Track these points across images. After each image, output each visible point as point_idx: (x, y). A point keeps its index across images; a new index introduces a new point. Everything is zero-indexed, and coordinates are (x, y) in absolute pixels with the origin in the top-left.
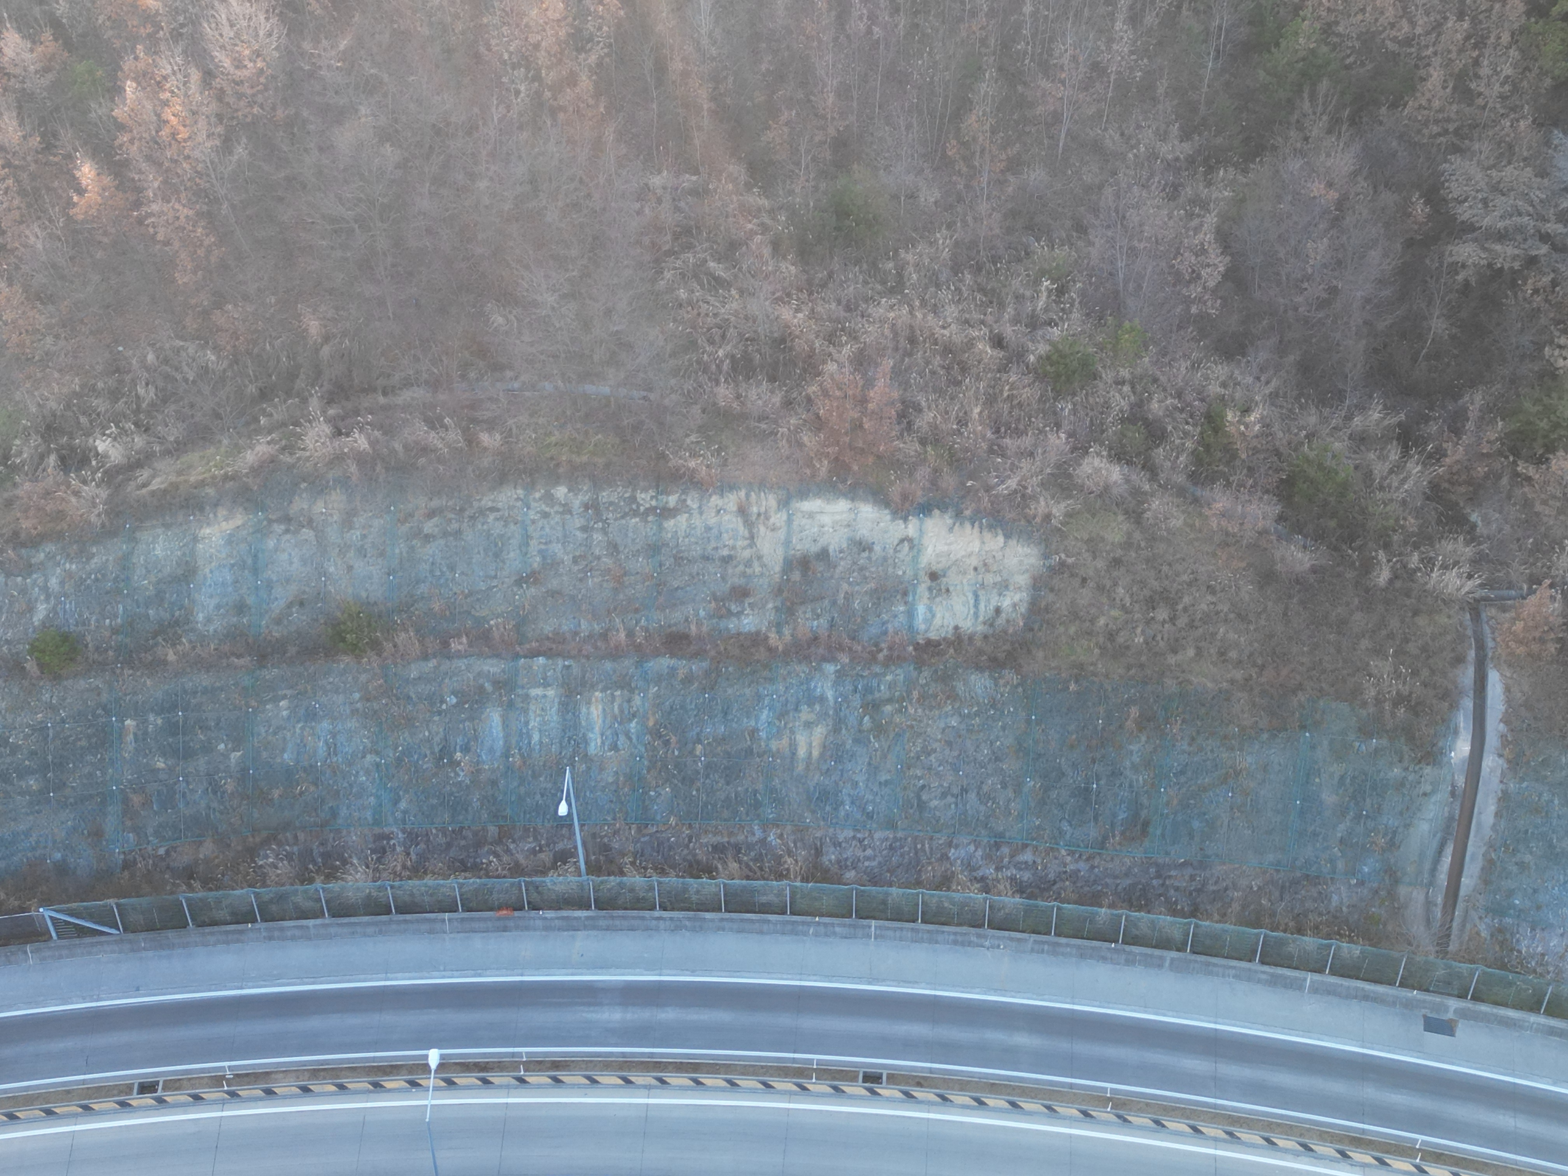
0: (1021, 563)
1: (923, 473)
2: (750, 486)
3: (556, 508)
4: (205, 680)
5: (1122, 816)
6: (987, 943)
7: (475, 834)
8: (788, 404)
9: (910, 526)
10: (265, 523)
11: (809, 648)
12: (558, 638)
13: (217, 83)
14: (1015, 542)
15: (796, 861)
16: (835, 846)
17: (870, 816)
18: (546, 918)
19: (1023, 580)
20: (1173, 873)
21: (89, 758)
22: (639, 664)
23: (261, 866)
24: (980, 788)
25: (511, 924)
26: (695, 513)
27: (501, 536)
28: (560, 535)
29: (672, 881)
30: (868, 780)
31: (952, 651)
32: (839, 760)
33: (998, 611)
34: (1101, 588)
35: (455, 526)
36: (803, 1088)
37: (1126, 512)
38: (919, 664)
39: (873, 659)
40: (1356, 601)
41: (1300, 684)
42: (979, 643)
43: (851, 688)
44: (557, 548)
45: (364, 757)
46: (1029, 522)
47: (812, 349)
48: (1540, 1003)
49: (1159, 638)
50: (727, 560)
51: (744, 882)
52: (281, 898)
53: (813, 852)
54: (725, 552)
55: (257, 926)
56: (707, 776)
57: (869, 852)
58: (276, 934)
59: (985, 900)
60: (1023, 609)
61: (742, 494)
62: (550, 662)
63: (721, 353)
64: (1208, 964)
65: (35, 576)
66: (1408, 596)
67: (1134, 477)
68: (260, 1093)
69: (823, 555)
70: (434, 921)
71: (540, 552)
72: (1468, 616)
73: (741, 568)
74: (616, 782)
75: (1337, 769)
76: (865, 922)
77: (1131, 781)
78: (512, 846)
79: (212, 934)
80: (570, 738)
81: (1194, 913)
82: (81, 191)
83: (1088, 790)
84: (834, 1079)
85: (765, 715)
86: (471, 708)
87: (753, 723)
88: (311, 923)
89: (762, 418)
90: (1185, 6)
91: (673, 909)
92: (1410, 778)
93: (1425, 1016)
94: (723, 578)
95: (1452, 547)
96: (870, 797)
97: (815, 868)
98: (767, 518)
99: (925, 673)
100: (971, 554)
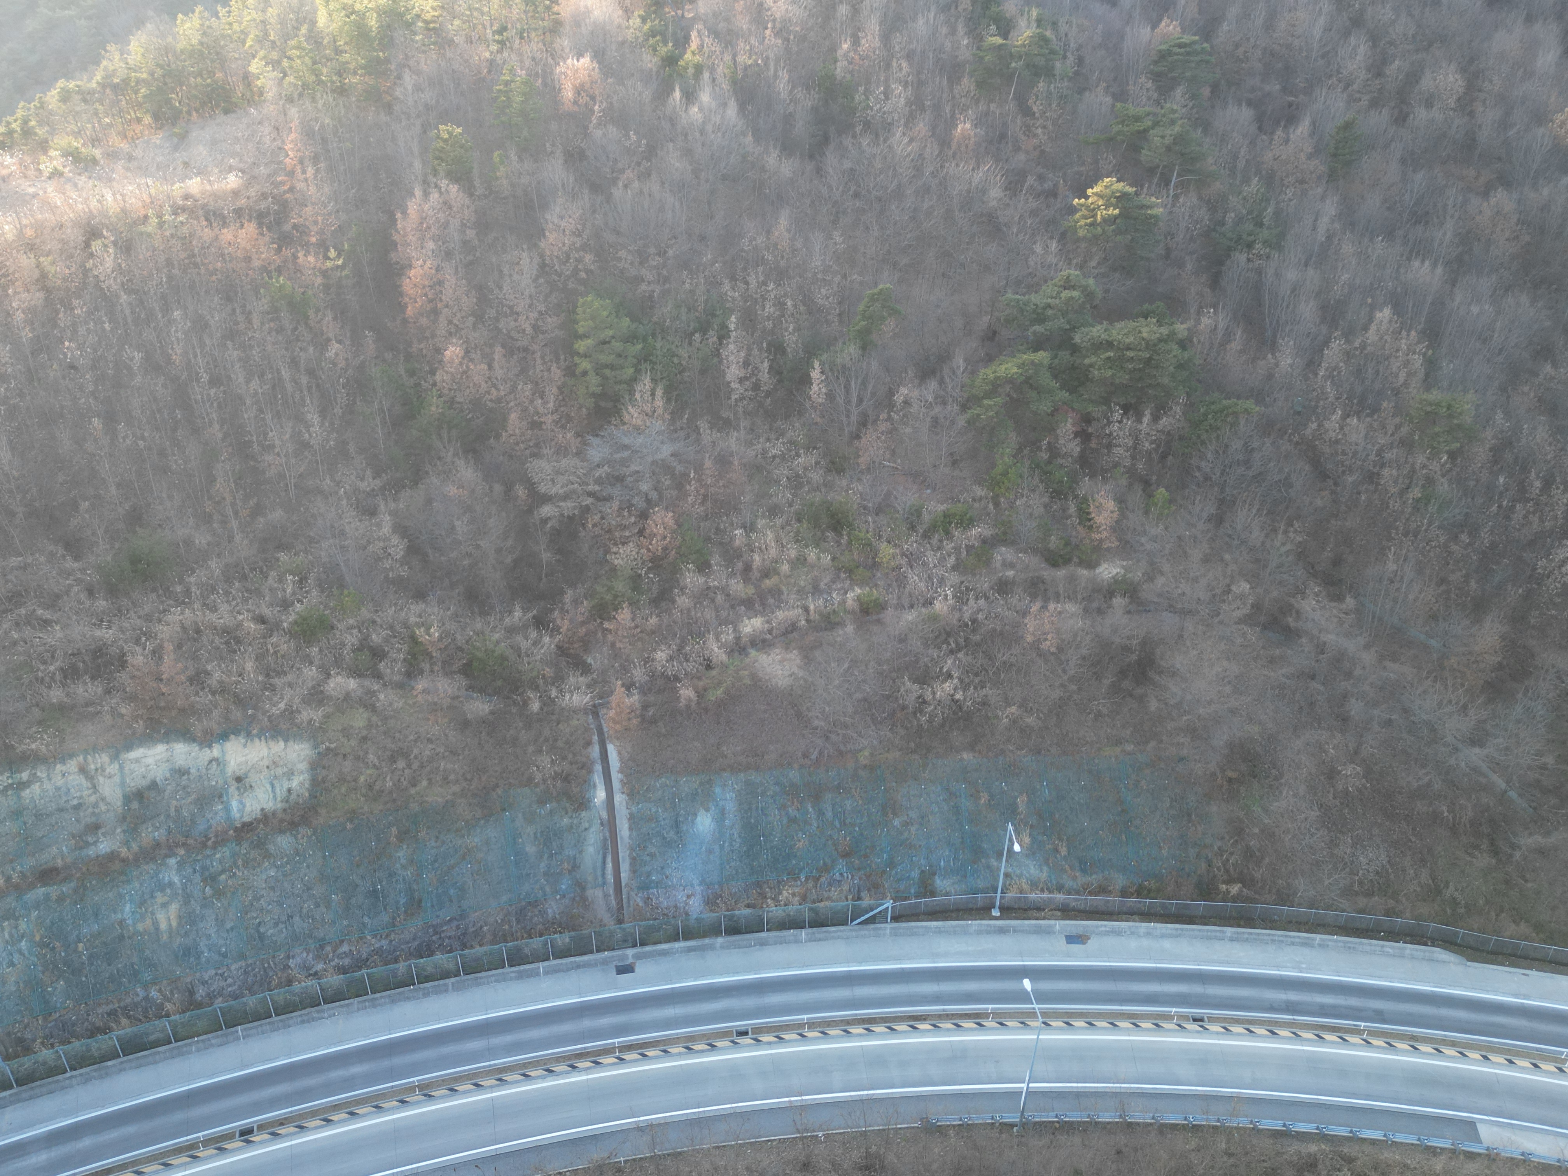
0: (299, 755)
1: (215, 713)
2: (86, 752)
5: (402, 901)
6: (326, 1015)
8: (108, 690)
9: (215, 750)
11: (154, 851)
14: (292, 743)
15: (174, 1004)
16: (203, 984)
17: (225, 955)
19: (303, 766)
20: (445, 928)
22: (19, 897)
24: (301, 912)
26: (45, 780)
29: (75, 1045)
30: (218, 931)
31: (261, 825)
32: (193, 923)
36: (194, 1157)
37: (365, 706)
38: (240, 841)
39: (204, 845)
40: (521, 724)
41: (496, 784)
42: (280, 815)
43: (191, 870)
46: (298, 728)
47: (123, 651)
48: (678, 934)
49: (402, 779)
50: (77, 807)
51: (134, 1029)
53: (186, 994)
54: (75, 802)
56: (92, 964)
57: (230, 981)
59: (317, 985)
60: (306, 785)
61: (81, 758)
63: (52, 668)
64: (477, 979)
66: (552, 714)
67: (366, 683)
69: (154, 785)
72: (590, 717)
73: (90, 810)
74: (18, 989)
75: (530, 830)
76: (233, 1029)
77: (403, 877)
83: (375, 891)
84: (217, 1143)
85: (128, 908)
87: (120, 916)
89: (89, 704)
91: (80, 1068)
92: (575, 822)
93: (617, 967)
94: (77, 820)
95: (574, 679)
96: (222, 942)
97: (191, 1003)
98: (103, 770)
99: (244, 846)
100: (262, 759)
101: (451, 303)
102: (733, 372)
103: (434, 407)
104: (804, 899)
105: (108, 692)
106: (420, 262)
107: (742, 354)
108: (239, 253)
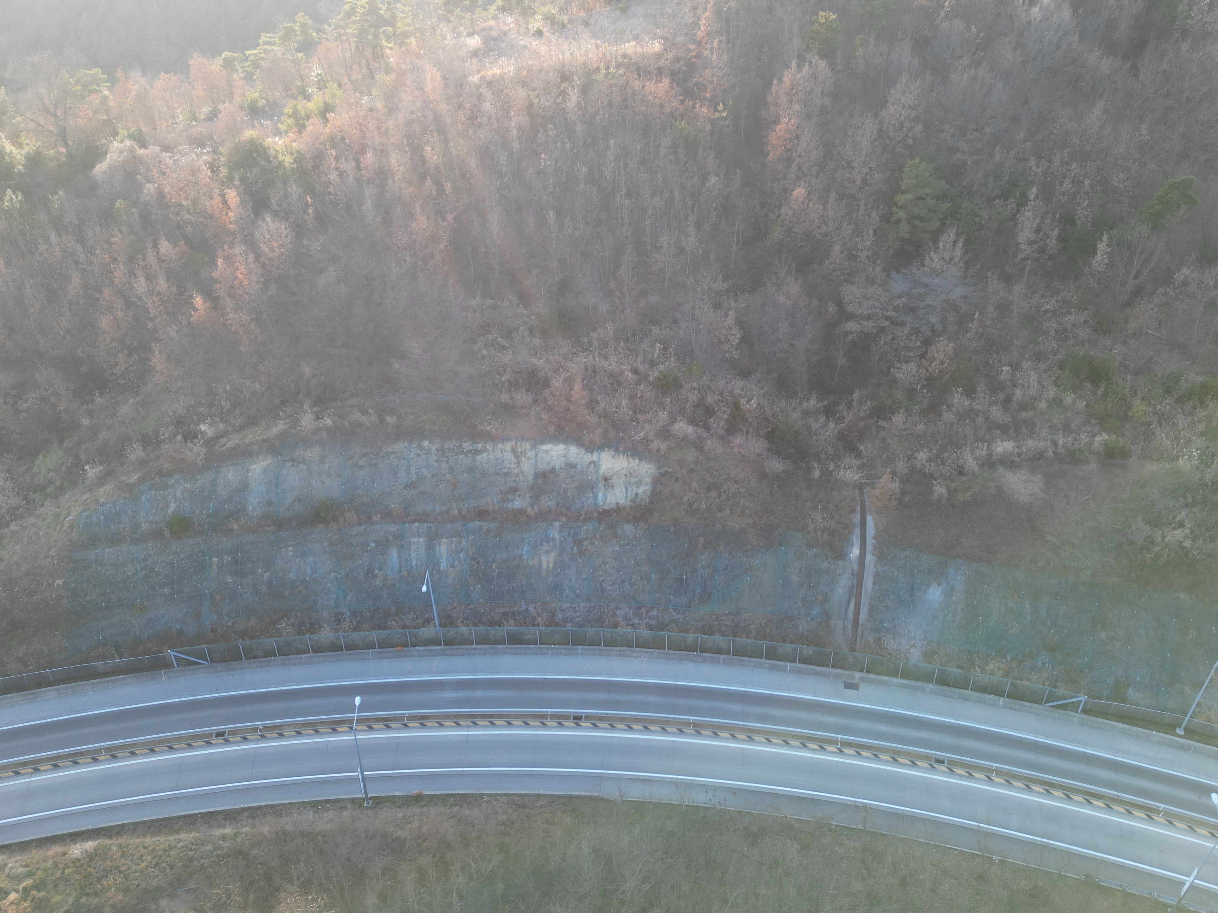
0: (647, 472)
2: (517, 439)
4: (252, 538)
5: (698, 591)
6: (635, 655)
7: (385, 611)
9: (594, 456)
10: (282, 462)
11: (547, 515)
12: (425, 514)
13: (262, 259)
14: (644, 462)
15: (543, 619)
16: (561, 611)
17: (578, 596)
18: (419, 651)
19: (648, 480)
21: (195, 577)
22: (464, 525)
23: (279, 628)
24: (630, 580)
25: (402, 654)
26: (491, 452)
27: (396, 466)
28: (425, 464)
29: (482, 629)
30: (576, 578)
31: (615, 514)
32: (562, 569)
33: (637, 495)
34: (685, 483)
35: (374, 461)
36: (544, 724)
37: (696, 447)
38: (600, 521)
39: (578, 518)
40: (804, 485)
41: (779, 524)
42: (628, 510)
43: (567, 533)
44: (424, 471)
45: (330, 574)
46: (650, 452)
47: (547, 376)
48: (898, 672)
49: (713, 505)
50: (506, 474)
51: (517, 629)
52: (288, 644)
53: (551, 614)
54: (506, 470)
55: (276, 658)
56: (498, 579)
57: (578, 614)
58: (286, 662)
59: (634, 634)
60: (648, 494)
61: (514, 442)
62: (421, 525)
63: (503, 379)
64: (741, 661)
65: (169, 490)
66: (828, 483)
67: (699, 431)
68: (276, 735)
69: (553, 470)
70: (364, 653)
71: (416, 473)
72: (857, 491)
73: (513, 478)
74: (453, 583)
75: (798, 564)
76: (576, 647)
77: (702, 574)
78: (403, 617)
79: (254, 662)
80: (431, 562)
81: (733, 635)
82: (196, 310)
83: (682, 579)
84: (559, 719)
85: (525, 548)
86: (382, 548)
88: (303, 656)
91: (482, 644)
92: (832, 567)
93: (844, 682)
94: (505, 483)
95: (849, 460)
96: (577, 586)
97: (552, 622)
98: (526, 454)
99: (603, 525)
100: (623, 469)
101: (804, 154)
102: (1025, 234)
103: (777, 234)
104: (1006, 674)
105: (535, 401)
106: (786, 120)
107: (1037, 221)
108: (657, 101)
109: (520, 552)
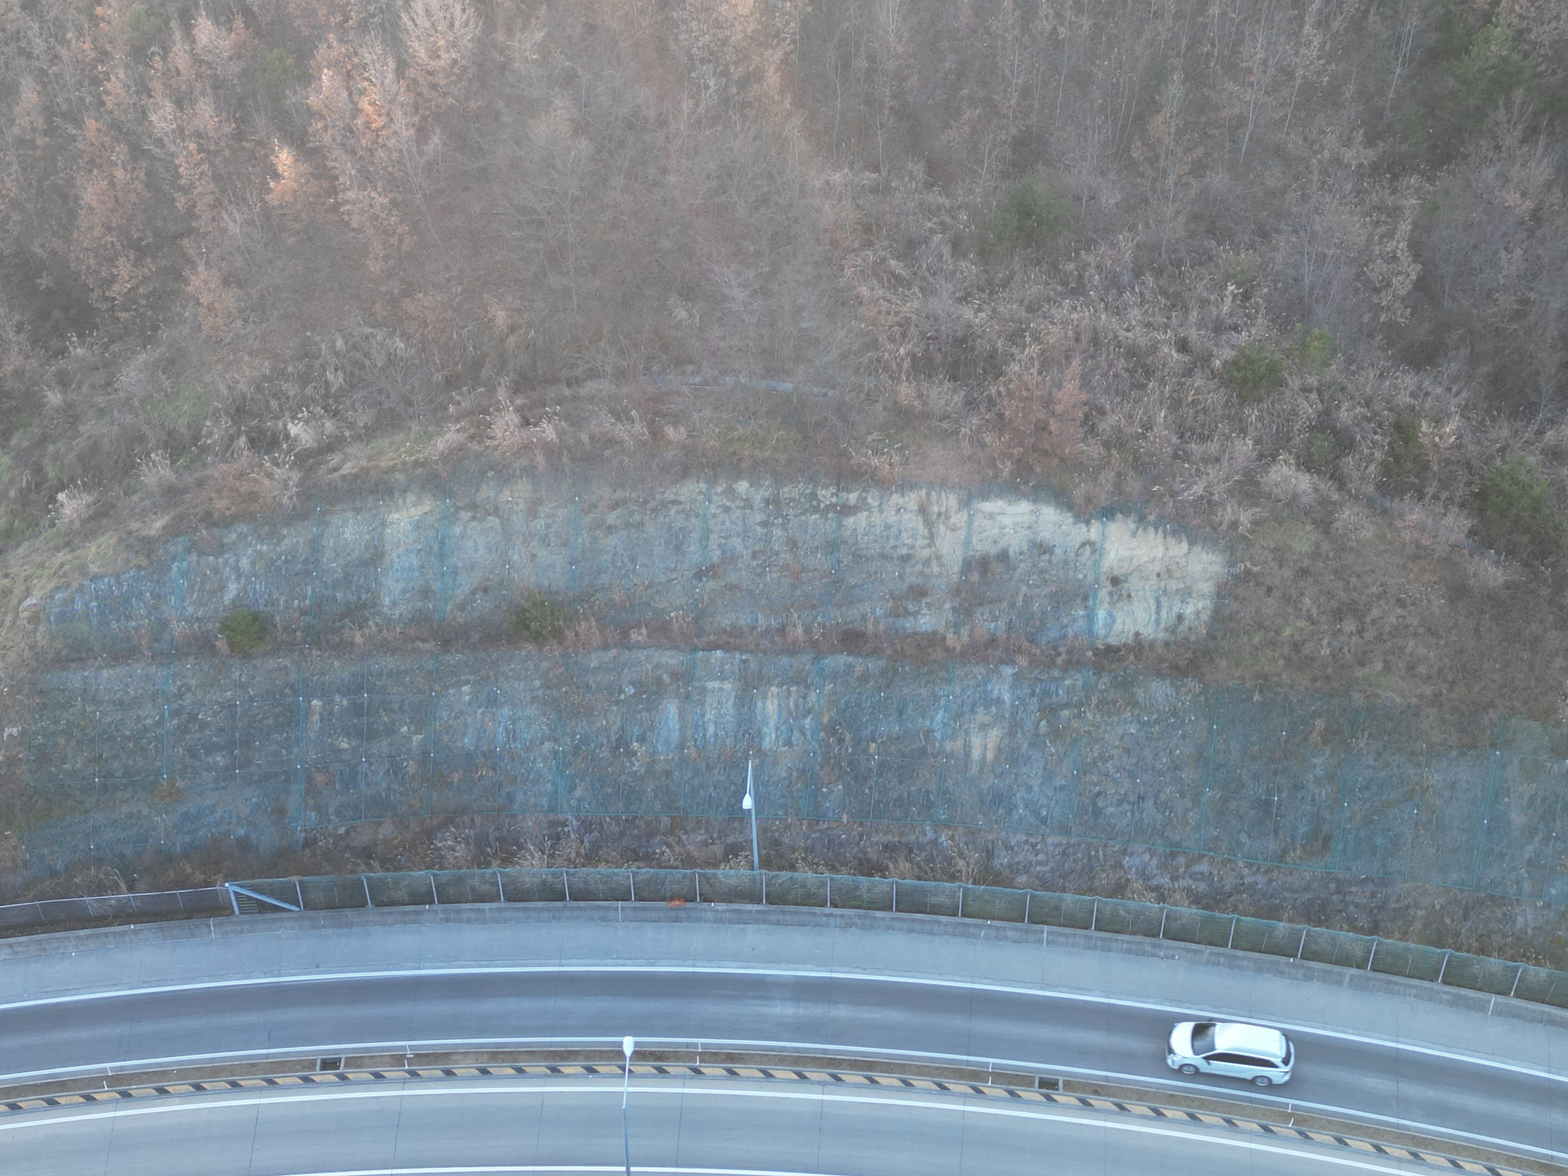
0: (1205, 570)
1: (1107, 477)
2: (931, 486)
3: (738, 503)
4: (390, 662)
5: (1303, 829)
6: (1162, 953)
7: (648, 824)
8: (971, 404)
9: (1093, 530)
10: (452, 510)
11: (986, 648)
12: (736, 632)
13: (411, 73)
14: (1199, 549)
15: (968, 864)
16: (1006, 849)
17: (1044, 821)
18: (717, 911)
19: (1206, 587)
20: (1354, 889)
21: (276, 736)
22: (816, 660)
23: (440, 848)
24: (1156, 796)
25: (682, 914)
26: (875, 510)
27: (681, 529)
28: (740, 529)
29: (844, 878)
30: (1042, 784)
31: (1132, 657)
32: (1014, 763)
33: (1180, 618)
35: (637, 517)
36: (978, 1091)
37: (1314, 522)
38: (1099, 670)
39: (1052, 663)
40: (1550, 619)
41: (1492, 702)
42: (1160, 650)
43: (1028, 691)
44: (736, 543)
45: (542, 744)
46: (1214, 529)
47: (995, 350)
49: (1346, 650)
50: (905, 559)
51: (916, 882)
52: (459, 881)
53: (984, 854)
54: (904, 551)
55: (434, 907)
56: (881, 775)
57: (1041, 857)
58: (452, 916)
59: (1162, 909)
60: (1205, 617)
61: (923, 493)
62: (728, 655)
63: (902, 351)
64: (1389, 982)
65: (226, 556)
67: (1322, 486)
68: (440, 1073)
69: (1003, 556)
70: (606, 908)
71: (720, 546)
73: (919, 567)
74: (789, 777)
75: (1527, 789)
76: (1038, 927)
77: (1314, 795)
78: (684, 837)
79: (390, 913)
80: (745, 732)
81: (1374, 929)
82: (277, 178)
83: (1268, 803)
84: (1010, 1083)
85: (940, 716)
86: (649, 697)
88: (486, 906)
89: (945, 417)
90: (1373, 10)
91: (843, 907)
94: (901, 577)
96: (1043, 801)
97: (987, 873)
98: (948, 518)
99: (1104, 679)
100: (1153, 561)
103: (1494, 44)
109: (928, 723)
